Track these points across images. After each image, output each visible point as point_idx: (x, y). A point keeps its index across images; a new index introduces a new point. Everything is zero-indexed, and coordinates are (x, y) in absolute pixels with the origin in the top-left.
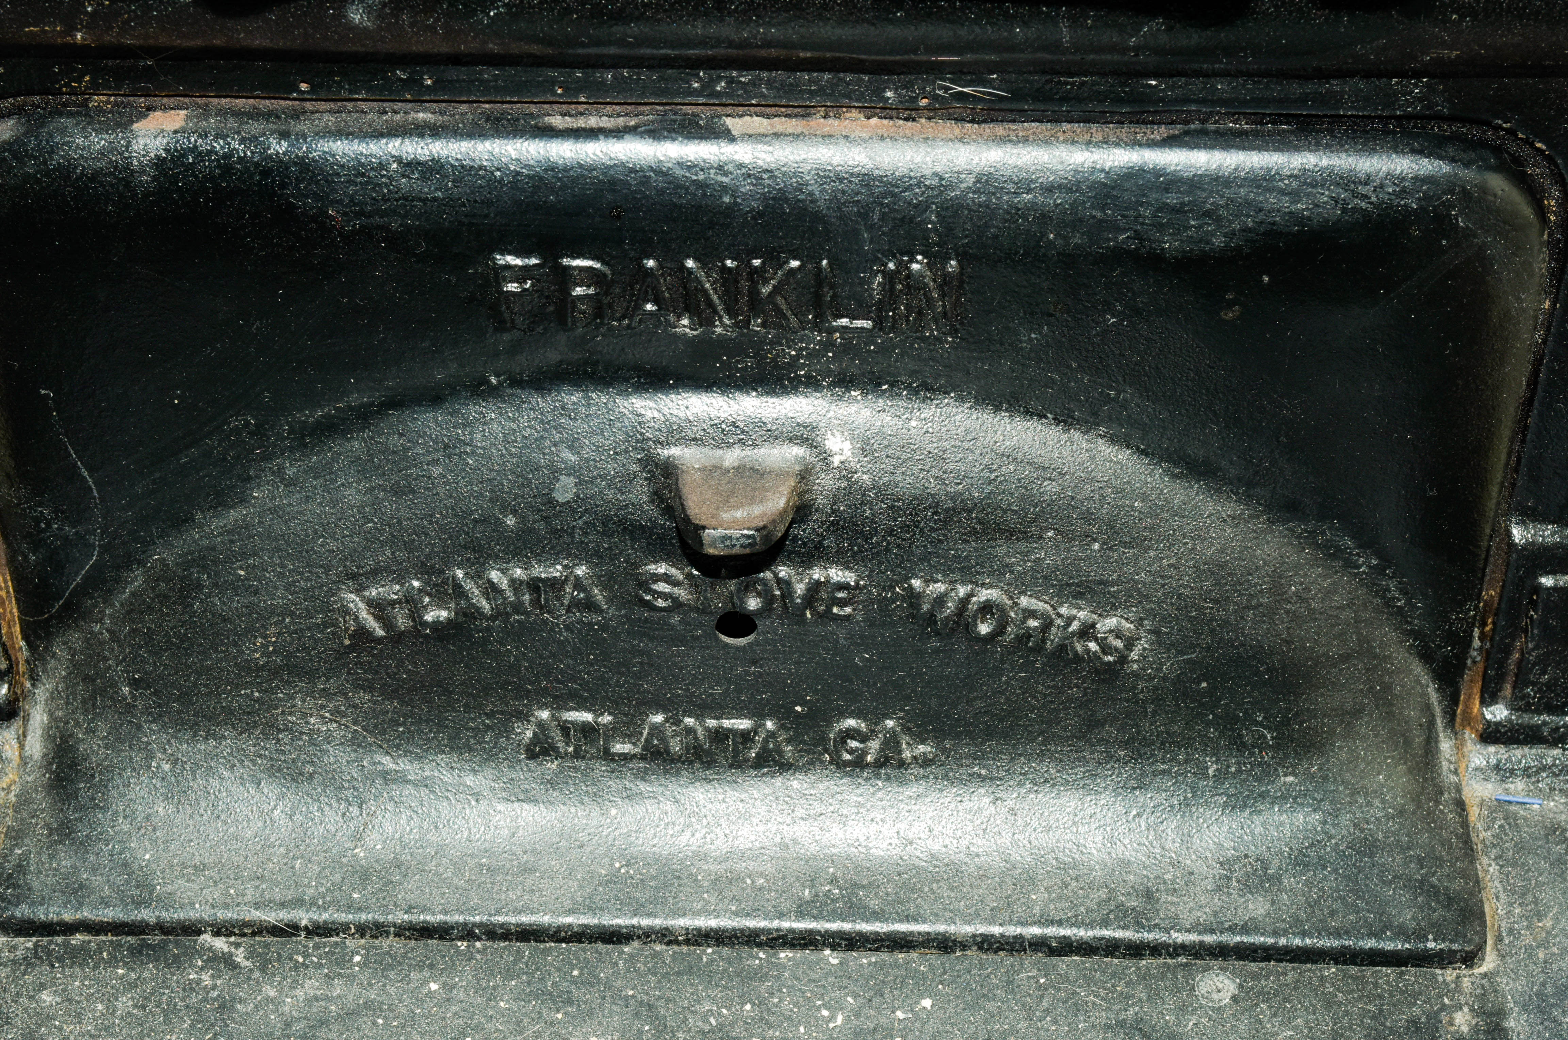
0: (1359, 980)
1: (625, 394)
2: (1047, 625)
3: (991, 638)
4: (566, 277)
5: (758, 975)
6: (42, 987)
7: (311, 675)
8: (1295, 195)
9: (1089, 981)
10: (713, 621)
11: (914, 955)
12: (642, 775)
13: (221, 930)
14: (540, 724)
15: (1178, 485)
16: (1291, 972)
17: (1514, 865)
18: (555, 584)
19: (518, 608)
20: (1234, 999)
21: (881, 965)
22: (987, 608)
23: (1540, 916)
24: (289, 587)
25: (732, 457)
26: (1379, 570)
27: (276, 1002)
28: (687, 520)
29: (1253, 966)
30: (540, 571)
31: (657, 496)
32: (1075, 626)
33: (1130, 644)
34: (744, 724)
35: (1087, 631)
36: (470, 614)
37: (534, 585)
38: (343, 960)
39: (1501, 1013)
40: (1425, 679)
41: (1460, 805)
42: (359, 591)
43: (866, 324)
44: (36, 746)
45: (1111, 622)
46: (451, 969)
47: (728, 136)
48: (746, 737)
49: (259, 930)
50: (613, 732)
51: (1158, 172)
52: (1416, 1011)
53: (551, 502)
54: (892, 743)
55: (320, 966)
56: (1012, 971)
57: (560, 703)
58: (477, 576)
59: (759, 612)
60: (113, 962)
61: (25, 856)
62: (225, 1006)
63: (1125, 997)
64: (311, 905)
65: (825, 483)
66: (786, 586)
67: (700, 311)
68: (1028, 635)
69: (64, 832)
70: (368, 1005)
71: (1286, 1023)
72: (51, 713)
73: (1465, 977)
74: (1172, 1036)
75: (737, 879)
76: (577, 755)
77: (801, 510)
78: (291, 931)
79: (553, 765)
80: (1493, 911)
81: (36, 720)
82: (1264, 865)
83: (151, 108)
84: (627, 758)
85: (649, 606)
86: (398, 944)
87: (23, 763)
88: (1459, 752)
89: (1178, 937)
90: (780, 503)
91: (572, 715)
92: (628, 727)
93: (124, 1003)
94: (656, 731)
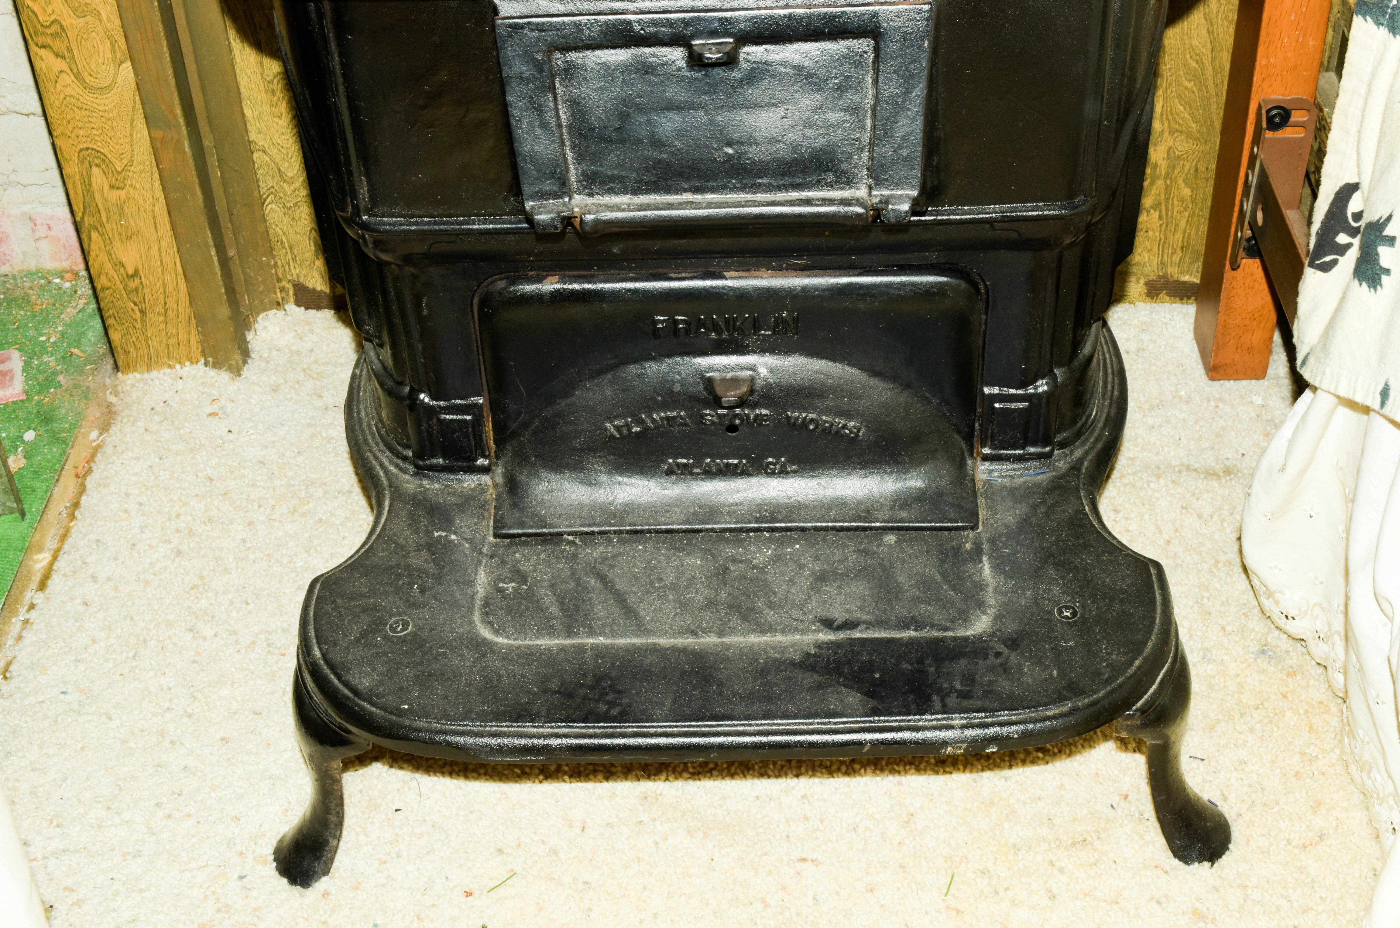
0: (937, 535)
1: (695, 357)
2: (832, 425)
3: (814, 430)
4: (676, 322)
5: (744, 540)
6: (515, 553)
7: (595, 451)
8: (899, 289)
9: (849, 539)
10: (724, 428)
11: (793, 532)
12: (703, 480)
13: (569, 534)
14: (670, 464)
15: (872, 379)
16: (914, 534)
17: (989, 499)
18: (674, 418)
19: (662, 426)
20: (896, 542)
21: (782, 536)
22: (812, 420)
23: (996, 514)
24: (588, 422)
25: (729, 375)
26: (939, 404)
27: (591, 554)
28: (716, 396)
29: (902, 533)
30: (669, 414)
31: (706, 389)
32: (841, 425)
33: (859, 430)
34: (736, 461)
35: (844, 427)
36: (646, 430)
37: (668, 419)
38: (610, 541)
39: (982, 544)
40: (959, 439)
41: (973, 481)
42: (611, 422)
43: (769, 333)
44: (500, 480)
45: (852, 424)
46: (645, 542)
47: (724, 278)
48: (736, 466)
49: (582, 533)
50: (693, 466)
51: (857, 284)
52: (954, 543)
53: (672, 392)
54: (784, 466)
55: (603, 543)
56: (825, 536)
57: (676, 457)
58: (650, 416)
59: (739, 425)
60: (536, 544)
61: (503, 514)
62: (575, 556)
63: (860, 543)
64: (598, 525)
65: (759, 382)
66: (748, 416)
67: (718, 331)
68: (826, 428)
69: (515, 506)
70: (620, 553)
71: (912, 548)
72: (506, 468)
73: (971, 534)
74: (875, 553)
75: (735, 511)
76: (682, 474)
77: (752, 391)
78: (593, 533)
79: (674, 477)
80: (982, 513)
81: (499, 471)
82: (906, 501)
83: (548, 275)
84: (698, 474)
85: (704, 424)
86: (627, 536)
87: (496, 486)
88: (975, 464)
89: (878, 524)
90: (745, 389)
91: (680, 461)
92: (698, 463)
93: (543, 556)
94: (707, 464)
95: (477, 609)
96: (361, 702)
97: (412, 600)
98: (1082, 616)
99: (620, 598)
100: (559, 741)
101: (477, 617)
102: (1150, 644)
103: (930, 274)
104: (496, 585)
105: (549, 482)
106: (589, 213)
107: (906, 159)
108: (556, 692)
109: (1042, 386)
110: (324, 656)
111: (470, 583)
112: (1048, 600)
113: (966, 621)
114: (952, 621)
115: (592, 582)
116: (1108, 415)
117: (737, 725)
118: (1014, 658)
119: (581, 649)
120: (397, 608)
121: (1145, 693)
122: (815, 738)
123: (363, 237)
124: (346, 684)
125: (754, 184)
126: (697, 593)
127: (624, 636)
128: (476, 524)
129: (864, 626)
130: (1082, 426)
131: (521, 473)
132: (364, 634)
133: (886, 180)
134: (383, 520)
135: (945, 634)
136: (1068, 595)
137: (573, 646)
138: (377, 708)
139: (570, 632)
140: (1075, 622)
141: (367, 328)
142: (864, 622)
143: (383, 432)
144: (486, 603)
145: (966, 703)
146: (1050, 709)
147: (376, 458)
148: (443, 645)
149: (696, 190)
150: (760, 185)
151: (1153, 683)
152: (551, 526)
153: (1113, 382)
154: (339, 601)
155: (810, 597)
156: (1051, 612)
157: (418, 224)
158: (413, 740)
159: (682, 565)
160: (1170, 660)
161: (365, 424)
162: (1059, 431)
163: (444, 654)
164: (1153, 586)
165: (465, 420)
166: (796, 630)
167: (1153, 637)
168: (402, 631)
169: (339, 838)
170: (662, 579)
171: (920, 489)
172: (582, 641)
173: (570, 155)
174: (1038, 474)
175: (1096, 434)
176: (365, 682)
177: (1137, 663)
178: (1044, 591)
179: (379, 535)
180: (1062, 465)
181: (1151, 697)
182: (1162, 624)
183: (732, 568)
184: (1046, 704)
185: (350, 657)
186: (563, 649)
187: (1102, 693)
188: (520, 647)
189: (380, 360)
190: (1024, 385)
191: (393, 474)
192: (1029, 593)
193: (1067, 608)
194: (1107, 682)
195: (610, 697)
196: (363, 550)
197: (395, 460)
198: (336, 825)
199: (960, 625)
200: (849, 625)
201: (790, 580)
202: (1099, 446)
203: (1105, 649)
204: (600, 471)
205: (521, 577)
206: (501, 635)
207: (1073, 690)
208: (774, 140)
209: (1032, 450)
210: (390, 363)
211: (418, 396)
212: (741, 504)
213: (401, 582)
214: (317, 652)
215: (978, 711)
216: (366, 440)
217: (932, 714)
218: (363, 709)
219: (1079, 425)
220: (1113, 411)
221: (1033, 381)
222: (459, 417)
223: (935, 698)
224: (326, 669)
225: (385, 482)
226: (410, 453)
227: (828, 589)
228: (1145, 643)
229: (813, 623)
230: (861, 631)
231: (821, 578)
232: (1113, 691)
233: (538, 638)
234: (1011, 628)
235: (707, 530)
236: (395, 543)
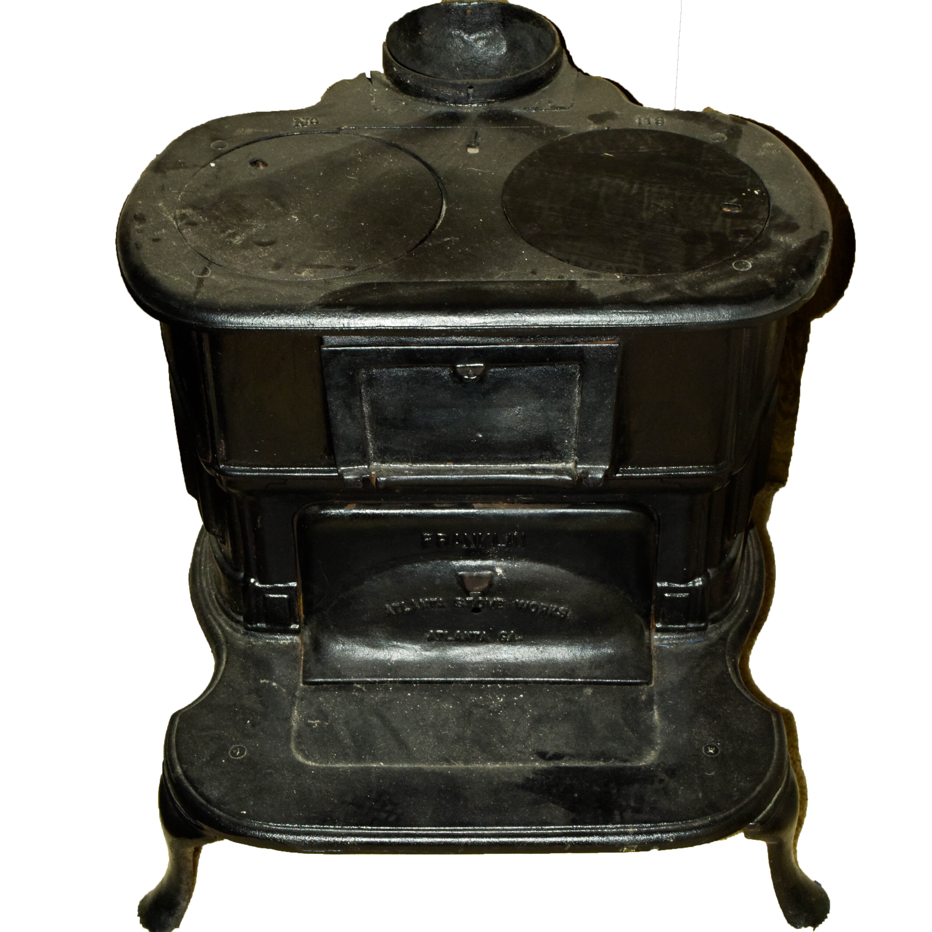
0: (621, 689)
1: (451, 561)
2: (548, 609)
3: (535, 612)
4: (438, 538)
5: (484, 690)
6: (319, 697)
7: (377, 623)
8: (596, 518)
9: (559, 691)
10: (470, 609)
11: (518, 685)
12: (455, 645)
13: (358, 683)
14: (431, 633)
16: (605, 687)
17: (661, 661)
18: (435, 602)
19: (427, 608)
20: (592, 694)
21: (511, 688)
22: (533, 606)
23: (664, 673)
24: (373, 604)
25: (475, 574)
26: (625, 594)
27: (374, 699)
28: (466, 587)
29: (597, 686)
30: (432, 599)
31: (458, 583)
32: (554, 609)
33: (567, 612)
34: (478, 633)
35: (557, 610)
36: (415, 610)
37: (431, 603)
38: (387, 689)
39: (653, 696)
40: (640, 618)
41: (649, 648)
42: (390, 604)
43: (504, 545)
44: (307, 641)
45: (562, 608)
46: (413, 691)
47: (473, 508)
48: (479, 636)
49: (367, 683)
50: (448, 635)
51: (567, 514)
52: (633, 695)
53: (434, 584)
54: (513, 636)
55: (382, 690)
56: (542, 688)
57: (435, 629)
58: (418, 600)
59: (481, 608)
60: (334, 691)
61: (310, 665)
62: (362, 700)
63: (567, 694)
64: (379, 677)
65: (496, 579)
66: (488, 602)
67: (468, 544)
68: (543, 611)
69: (318, 660)
70: (395, 698)
71: (603, 699)
72: (312, 632)
73: (646, 688)
74: (577, 702)
75: (478, 668)
76: (440, 640)
77: (491, 585)
78: (375, 682)
79: (433, 643)
80: (655, 672)
81: (307, 633)
82: (600, 663)
83: (348, 503)
84: (451, 641)
85: (457, 607)
86: (400, 685)
87: (304, 644)
88: (650, 634)
89: (580, 680)
90: (486, 585)
91: (439, 631)
92: (451, 633)
93: (339, 699)
94: (458, 634)
95: (292, 739)
96: (212, 808)
97: (246, 732)
98: (722, 753)
99: (395, 734)
100: (352, 839)
101: (293, 746)
102: (768, 774)
103: (619, 508)
104: (306, 722)
105: (343, 644)
106: (383, 476)
107: (601, 444)
108: (350, 804)
109: (699, 582)
110: (185, 772)
111: (288, 719)
112: (698, 740)
113: (640, 755)
114: (630, 755)
115: (375, 720)
116: (749, 596)
117: (478, 830)
118: (672, 784)
119: (368, 770)
120: (235, 738)
121: (764, 809)
122: (531, 840)
123: (219, 478)
124: (202, 795)
125: (496, 458)
126: (449, 730)
127: (398, 762)
128: (290, 674)
129: (568, 758)
130: (730, 606)
131: (323, 637)
132: (213, 757)
133: (587, 457)
134: (222, 668)
135: (625, 764)
136: (713, 737)
137: (362, 769)
138: (224, 813)
139: (359, 759)
140: (717, 757)
141: (214, 530)
142: (568, 755)
143: (221, 601)
144: (299, 736)
145: (637, 816)
146: (696, 822)
147: (215, 620)
148: (269, 768)
149: (456, 461)
150: (500, 458)
151: (770, 802)
152: (345, 677)
153: (754, 571)
154: (194, 732)
155: (530, 735)
156: (699, 750)
157: (259, 471)
158: (249, 836)
159: (439, 709)
160: (783, 785)
161: (206, 593)
162: (711, 611)
163: (271, 773)
164: (773, 731)
165: (284, 598)
166: (520, 760)
167: (771, 769)
168: (240, 755)
169: (188, 901)
170: (424, 719)
171: (610, 654)
172: (369, 765)
173: (369, 436)
174: (696, 642)
175: (739, 612)
176: (214, 794)
177: (759, 788)
178: (696, 734)
179: (220, 681)
180: (713, 636)
181: (768, 813)
182: (778, 759)
183: (475, 712)
184: (693, 818)
185: (203, 774)
186: (354, 771)
187: (733, 810)
188: (324, 769)
189: (222, 553)
190: (686, 582)
191: (228, 633)
192: (685, 735)
193: (712, 746)
194: (737, 802)
195: (388, 808)
196: (209, 692)
197: (230, 622)
198: (186, 891)
199: (635, 758)
200: (558, 757)
201: (516, 722)
202: (741, 621)
203: (737, 778)
204: (381, 637)
205: (323, 715)
206: (310, 760)
207: (713, 808)
208: (510, 429)
209: (691, 625)
210: (230, 555)
211: (250, 580)
212: (482, 663)
213: (238, 718)
214: (179, 770)
215: (646, 823)
216: (207, 605)
217: (614, 824)
218: (213, 812)
219: (727, 605)
220: (753, 594)
221: (692, 579)
222: (280, 596)
223: (616, 812)
224: (186, 784)
225: (223, 639)
226: (241, 619)
227: (542, 729)
228: (765, 774)
229: (532, 755)
230: (565, 762)
231: (538, 721)
232: (741, 809)
233: (337, 762)
234: (671, 760)
235: (457, 682)
236: (232, 687)
